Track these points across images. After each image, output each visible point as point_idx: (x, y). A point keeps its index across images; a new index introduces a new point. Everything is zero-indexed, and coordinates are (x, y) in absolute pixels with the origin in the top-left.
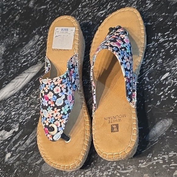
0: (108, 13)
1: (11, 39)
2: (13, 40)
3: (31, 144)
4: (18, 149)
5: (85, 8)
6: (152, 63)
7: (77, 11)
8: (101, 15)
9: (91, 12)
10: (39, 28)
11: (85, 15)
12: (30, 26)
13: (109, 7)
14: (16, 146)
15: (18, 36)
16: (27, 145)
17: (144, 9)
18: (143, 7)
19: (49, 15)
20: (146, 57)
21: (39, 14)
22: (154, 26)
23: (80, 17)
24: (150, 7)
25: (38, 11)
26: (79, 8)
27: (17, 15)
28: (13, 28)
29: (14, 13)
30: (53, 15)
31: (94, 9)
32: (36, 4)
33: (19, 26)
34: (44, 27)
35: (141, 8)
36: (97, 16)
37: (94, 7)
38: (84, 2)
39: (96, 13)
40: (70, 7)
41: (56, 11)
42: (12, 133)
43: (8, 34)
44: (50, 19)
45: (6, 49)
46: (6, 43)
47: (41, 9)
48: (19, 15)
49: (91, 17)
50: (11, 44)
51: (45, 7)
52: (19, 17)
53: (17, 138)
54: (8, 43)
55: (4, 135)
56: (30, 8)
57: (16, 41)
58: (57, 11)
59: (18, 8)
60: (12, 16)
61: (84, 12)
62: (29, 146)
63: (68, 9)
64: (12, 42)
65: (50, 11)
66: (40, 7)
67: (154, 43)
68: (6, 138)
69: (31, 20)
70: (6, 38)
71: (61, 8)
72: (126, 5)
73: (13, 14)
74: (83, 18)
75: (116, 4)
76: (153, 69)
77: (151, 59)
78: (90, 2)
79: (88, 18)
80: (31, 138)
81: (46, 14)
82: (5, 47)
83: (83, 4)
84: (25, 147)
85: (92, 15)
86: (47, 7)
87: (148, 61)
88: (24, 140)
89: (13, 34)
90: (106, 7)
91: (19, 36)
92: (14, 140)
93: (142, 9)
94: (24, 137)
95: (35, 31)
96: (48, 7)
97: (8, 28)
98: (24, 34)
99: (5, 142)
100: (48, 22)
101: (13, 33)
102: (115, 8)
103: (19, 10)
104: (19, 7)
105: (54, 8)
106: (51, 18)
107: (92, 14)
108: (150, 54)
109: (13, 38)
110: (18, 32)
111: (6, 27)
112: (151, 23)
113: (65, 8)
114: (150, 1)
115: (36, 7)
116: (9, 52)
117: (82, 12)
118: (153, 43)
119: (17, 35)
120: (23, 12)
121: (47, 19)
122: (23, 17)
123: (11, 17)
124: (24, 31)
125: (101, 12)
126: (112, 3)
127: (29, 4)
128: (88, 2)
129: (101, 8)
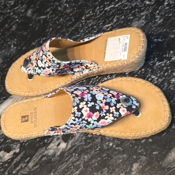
0: (114, 26)
1: (7, 51)
2: (10, 52)
3: (35, 168)
4: (20, 173)
5: (89, 20)
6: (165, 83)
7: (80, 24)
8: (107, 29)
9: (95, 25)
10: (39, 40)
11: (89, 27)
12: (29, 37)
13: (115, 20)
14: (18, 169)
15: (15, 48)
16: (30, 168)
17: (153, 25)
18: (152, 22)
19: (50, 26)
20: (158, 76)
21: (38, 24)
22: (166, 43)
23: (84, 30)
24: (159, 22)
25: (37, 21)
26: (83, 20)
27: (14, 24)
28: (10, 39)
29: (11, 22)
30: (54, 26)
31: (99, 22)
32: (35, 14)
33: (17, 36)
34: (44, 39)
35: (150, 23)
36: (102, 30)
37: (99, 19)
38: (87, 14)
39: (101, 26)
40: (73, 19)
41: (57, 22)
42: (13, 155)
43: (5, 44)
44: (50, 30)
45: (2, 61)
46: (2, 55)
47: (40, 19)
48: (16, 24)
49: (96, 30)
50: (9, 56)
51: (45, 17)
52: (16, 26)
53: (18, 160)
54: (4, 55)
55: (4, 156)
56: (29, 17)
57: (14, 53)
58: (59, 22)
59: (15, 17)
60: (9, 25)
61: (88, 24)
62: (32, 169)
63: (70, 20)
64: (9, 53)
65: (51, 21)
66: (39, 17)
67: (166, 61)
68: (6, 160)
69: (29, 30)
70: (3, 49)
71: (62, 19)
72: (134, 19)
73: (9, 23)
74: (87, 31)
75: (123, 17)
76: (166, 89)
77: (164, 78)
78: (95, 14)
79: (93, 32)
80: (35, 161)
81: (46, 25)
82: (1, 59)
83: (87, 16)
84: (28, 171)
85: (97, 29)
86: (47, 18)
87: (160, 80)
88: (26, 163)
89: (10, 45)
90: (112, 21)
91: (17, 48)
92: (15, 162)
93: (152, 24)
94: (26, 160)
95: (34, 42)
96: (49, 17)
97: (4, 38)
98: (22, 45)
99: (5, 164)
100: (49, 34)
101: (10, 43)
102: (122, 22)
103: (15, 19)
104: (16, 15)
105: (54, 19)
106: (52, 30)
107: (97, 27)
108: (162, 73)
109: (10, 49)
110: (15, 43)
111: (2, 37)
112: (162, 39)
113: (67, 19)
114: (160, 16)
115: (34, 17)
116: (6, 65)
117: (86, 25)
118: (164, 61)
119: (14, 46)
120: (20, 22)
121: (48, 30)
122: (21, 27)
123: (7, 26)
124: (22, 42)
125: (107, 26)
126: (118, 16)
127: (26, 13)
128: (92, 14)
129: (107, 21)
